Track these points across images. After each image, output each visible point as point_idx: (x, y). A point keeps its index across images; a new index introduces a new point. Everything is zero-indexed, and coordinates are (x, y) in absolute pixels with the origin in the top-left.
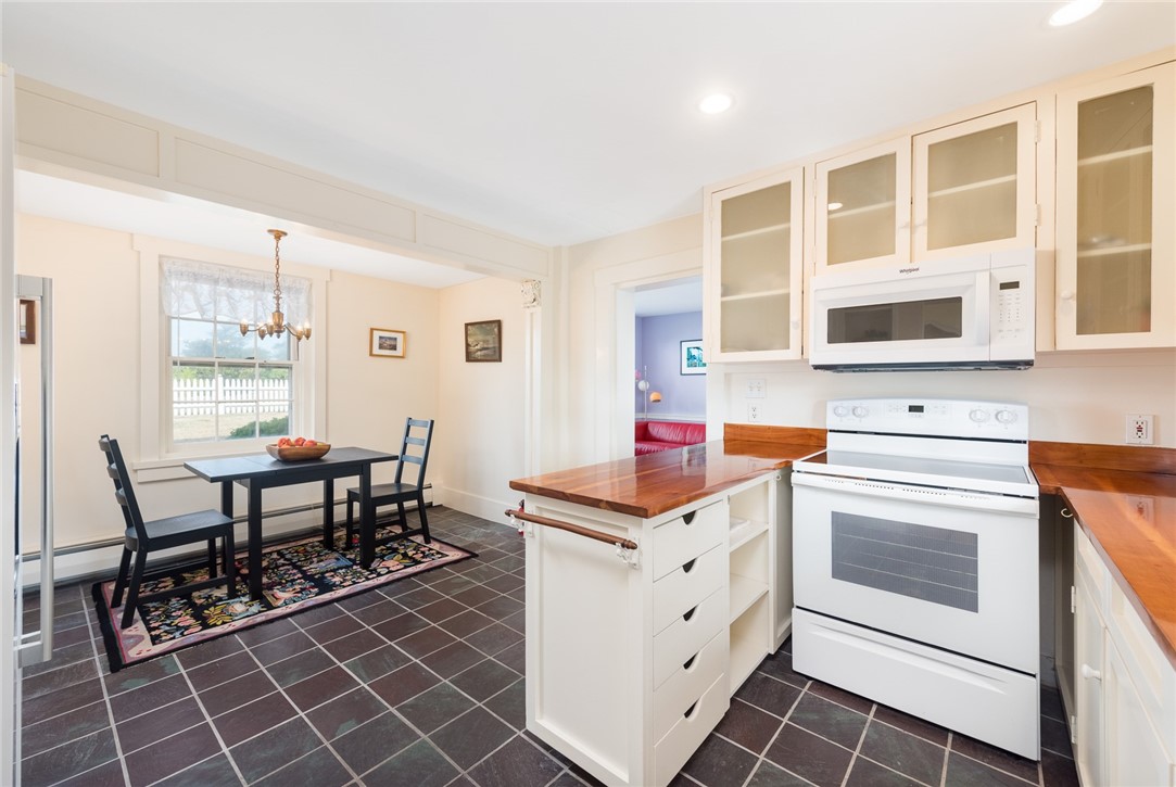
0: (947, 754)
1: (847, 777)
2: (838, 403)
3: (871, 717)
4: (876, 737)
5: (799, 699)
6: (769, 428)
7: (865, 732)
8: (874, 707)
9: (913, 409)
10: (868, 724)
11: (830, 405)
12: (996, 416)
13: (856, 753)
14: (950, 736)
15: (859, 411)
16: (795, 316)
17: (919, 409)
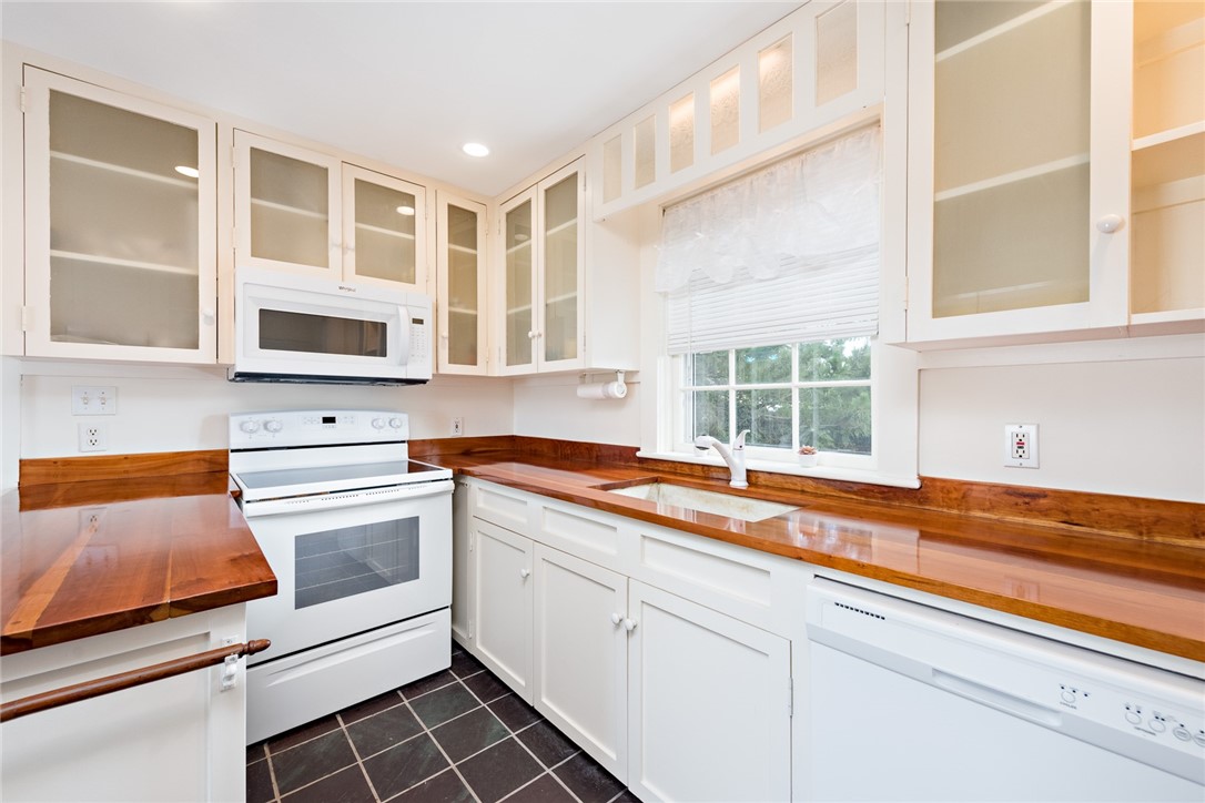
0: (408, 705)
1: (370, 784)
2: (246, 418)
3: (343, 726)
4: (360, 736)
5: (271, 768)
6: (126, 458)
7: (350, 741)
8: (339, 719)
9: (328, 420)
10: (346, 733)
11: (234, 422)
12: (390, 423)
13: (360, 762)
14: (399, 692)
15: (273, 426)
16: (206, 307)
17: (330, 420)
